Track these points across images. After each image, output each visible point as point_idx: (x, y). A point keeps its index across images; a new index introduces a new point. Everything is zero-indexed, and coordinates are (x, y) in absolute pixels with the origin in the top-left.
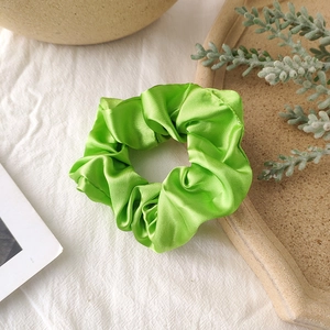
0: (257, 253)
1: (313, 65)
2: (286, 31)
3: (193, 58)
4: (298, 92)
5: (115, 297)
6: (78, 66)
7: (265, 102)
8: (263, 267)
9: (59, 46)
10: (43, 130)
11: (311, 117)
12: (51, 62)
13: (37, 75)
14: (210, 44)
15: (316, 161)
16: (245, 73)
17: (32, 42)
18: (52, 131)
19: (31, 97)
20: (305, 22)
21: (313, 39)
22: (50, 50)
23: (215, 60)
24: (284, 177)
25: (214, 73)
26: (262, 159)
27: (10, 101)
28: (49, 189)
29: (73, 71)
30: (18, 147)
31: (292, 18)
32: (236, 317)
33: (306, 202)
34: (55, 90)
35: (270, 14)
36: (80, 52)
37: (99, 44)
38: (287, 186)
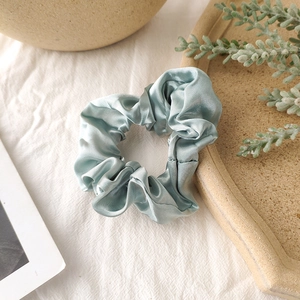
0: (234, 224)
1: (287, 48)
2: (263, 23)
3: (177, 50)
4: (274, 75)
6: (77, 68)
7: (246, 87)
8: (240, 238)
9: (62, 52)
10: (45, 125)
11: (283, 93)
12: (54, 66)
14: (191, 36)
15: (293, 137)
16: (225, 61)
17: (38, 50)
18: (52, 125)
19: (35, 96)
20: (280, 12)
22: (53, 57)
23: (197, 51)
24: (261, 152)
26: (243, 138)
27: (17, 102)
28: (47, 176)
29: (73, 73)
30: (22, 140)
31: (267, 10)
32: (217, 289)
33: (285, 178)
34: (57, 90)
35: (247, 8)
36: (80, 56)
37: (97, 49)
38: (267, 163)
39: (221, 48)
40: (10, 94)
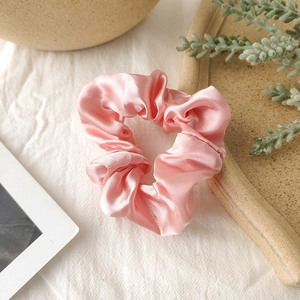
0: (255, 223)
1: (290, 44)
2: (261, 17)
3: (179, 50)
4: (278, 70)
5: (126, 275)
6: (76, 69)
7: (249, 83)
8: (262, 236)
9: (58, 52)
11: (293, 91)
12: (52, 67)
13: (40, 80)
14: (193, 36)
16: (227, 59)
17: (33, 52)
18: (57, 129)
19: (36, 100)
20: (278, 6)
21: (287, 21)
22: (50, 57)
23: (199, 49)
24: (274, 150)
25: (199, 61)
26: (252, 135)
27: (17, 106)
28: (58, 181)
29: (72, 74)
30: (28, 146)
31: (266, 4)
32: (241, 285)
33: (296, 171)
34: (57, 91)
35: (245, 3)
36: (77, 56)
37: (93, 47)
38: (278, 158)
39: (223, 46)
40: (8, 98)
